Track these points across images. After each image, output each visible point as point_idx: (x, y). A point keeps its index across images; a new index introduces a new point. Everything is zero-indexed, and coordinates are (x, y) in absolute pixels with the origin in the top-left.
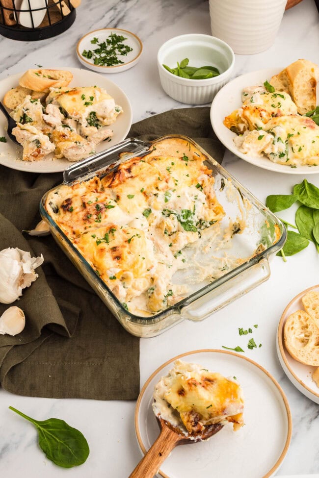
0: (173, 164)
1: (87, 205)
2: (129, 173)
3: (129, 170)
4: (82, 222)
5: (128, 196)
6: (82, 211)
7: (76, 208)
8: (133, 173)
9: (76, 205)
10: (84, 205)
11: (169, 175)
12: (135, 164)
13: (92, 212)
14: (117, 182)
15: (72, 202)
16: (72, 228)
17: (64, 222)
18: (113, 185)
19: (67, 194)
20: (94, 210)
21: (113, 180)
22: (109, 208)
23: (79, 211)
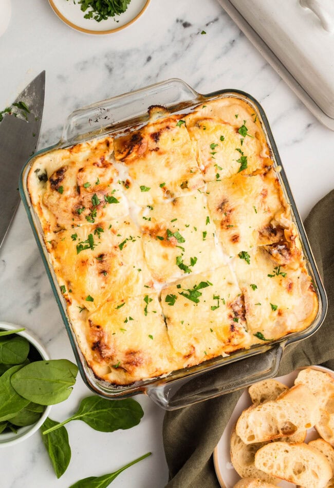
0: (222, 139)
1: (82, 189)
2: (156, 141)
3: (156, 136)
4: (71, 216)
5: (141, 187)
6: (74, 197)
7: (68, 189)
8: (161, 144)
9: (69, 183)
10: (78, 189)
11: (210, 160)
12: (168, 127)
13: (87, 205)
14: (133, 155)
15: (64, 177)
16: (57, 218)
17: (49, 205)
18: (127, 158)
19: (63, 159)
20: (90, 202)
21: (129, 154)
22: (110, 203)
23: (71, 197)
